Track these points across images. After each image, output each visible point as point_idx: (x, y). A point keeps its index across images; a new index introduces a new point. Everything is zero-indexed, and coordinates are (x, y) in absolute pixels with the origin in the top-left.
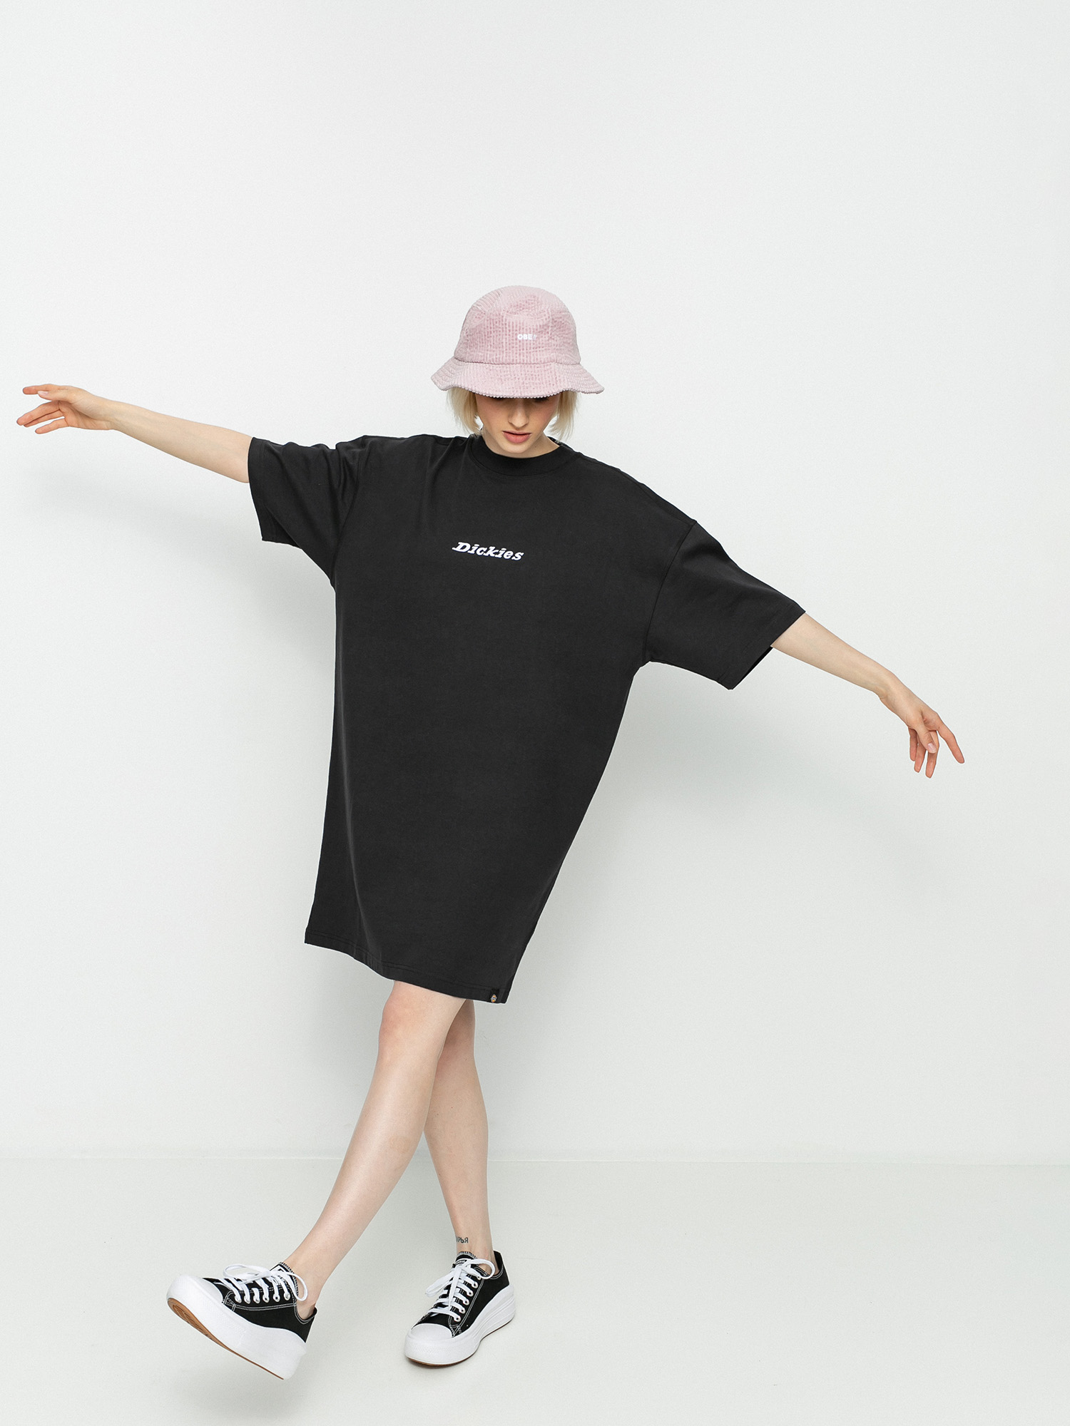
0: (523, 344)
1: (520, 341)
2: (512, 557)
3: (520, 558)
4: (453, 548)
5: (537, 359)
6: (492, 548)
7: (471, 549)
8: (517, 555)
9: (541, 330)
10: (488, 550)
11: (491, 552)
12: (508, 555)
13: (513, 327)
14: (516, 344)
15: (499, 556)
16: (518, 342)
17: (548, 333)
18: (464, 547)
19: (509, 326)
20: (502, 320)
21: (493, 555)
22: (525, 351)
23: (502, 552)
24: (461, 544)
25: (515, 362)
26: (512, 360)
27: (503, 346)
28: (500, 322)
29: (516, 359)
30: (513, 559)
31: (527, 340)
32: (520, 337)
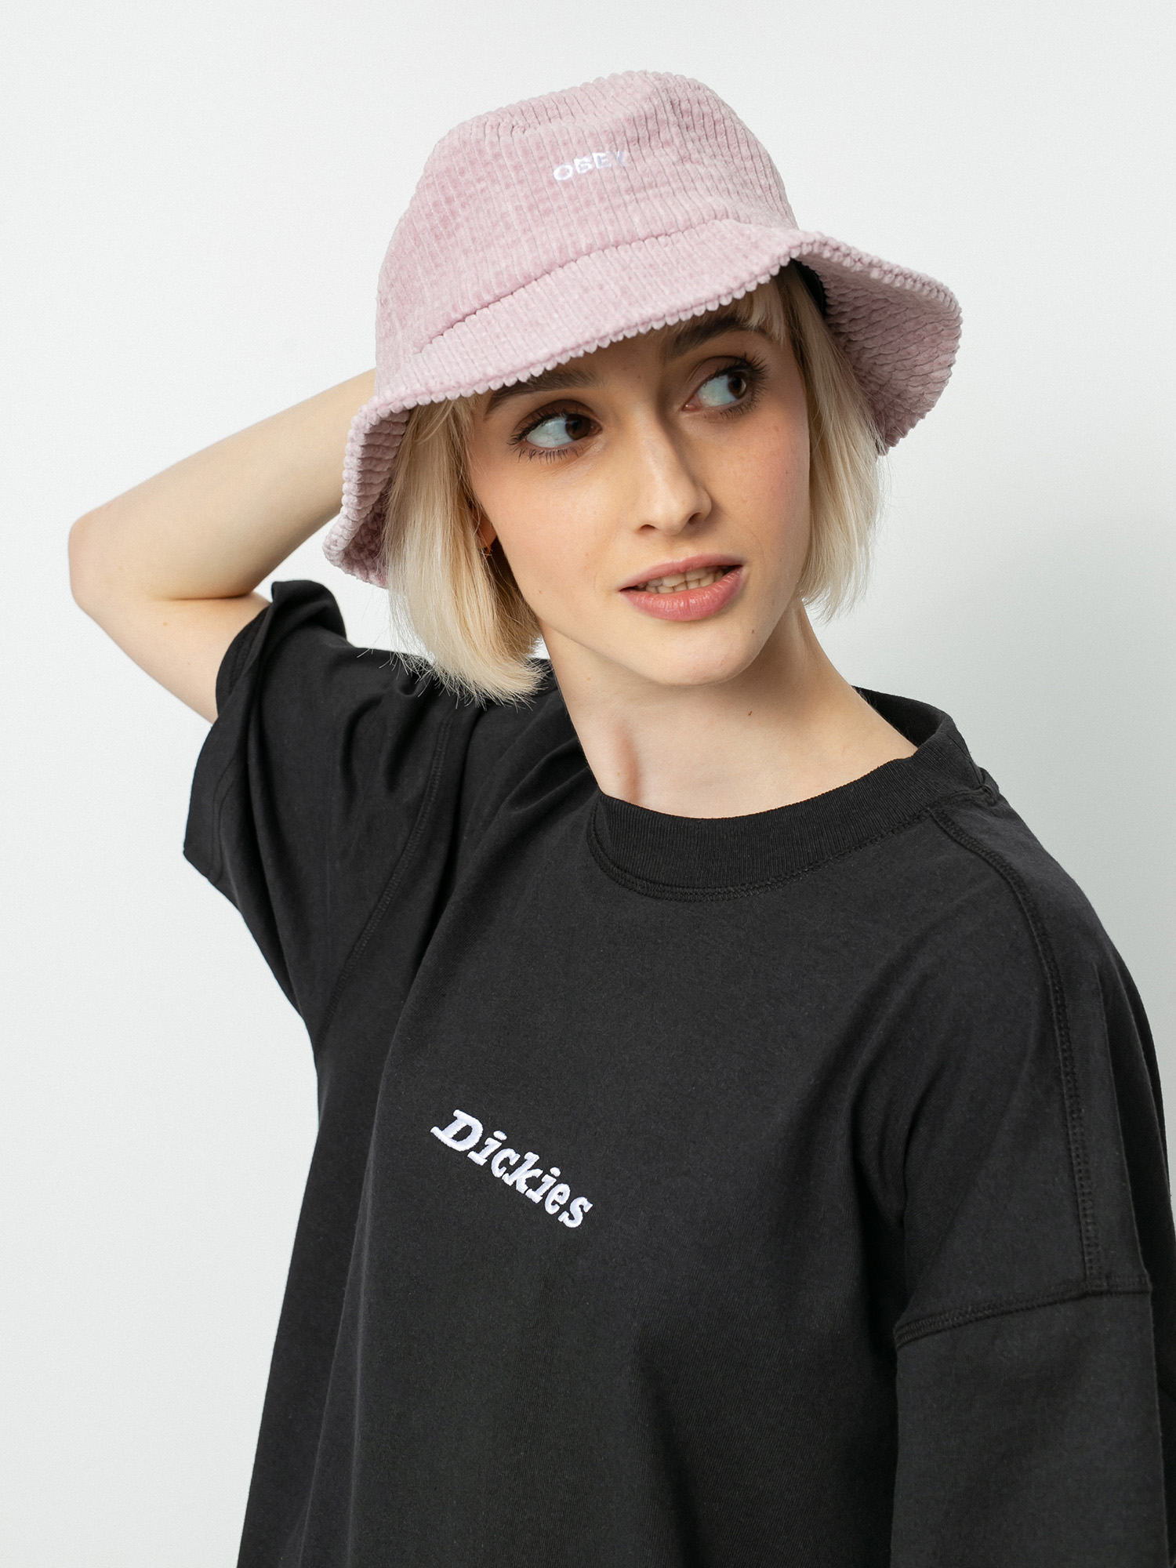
0: (581, 189)
1: (567, 185)
4: (435, 1130)
6: (532, 1159)
7: (479, 1147)
9: (639, 134)
10: (520, 1164)
12: (557, 1199)
13: (526, 153)
14: (557, 195)
16: (559, 188)
18: (464, 1133)
19: (511, 157)
20: (482, 153)
21: (522, 1187)
22: (597, 207)
24: (463, 1119)
25: (572, 255)
26: (557, 254)
27: (508, 227)
28: (472, 163)
29: (574, 243)
30: (561, 1219)
31: (590, 172)
32: (564, 173)
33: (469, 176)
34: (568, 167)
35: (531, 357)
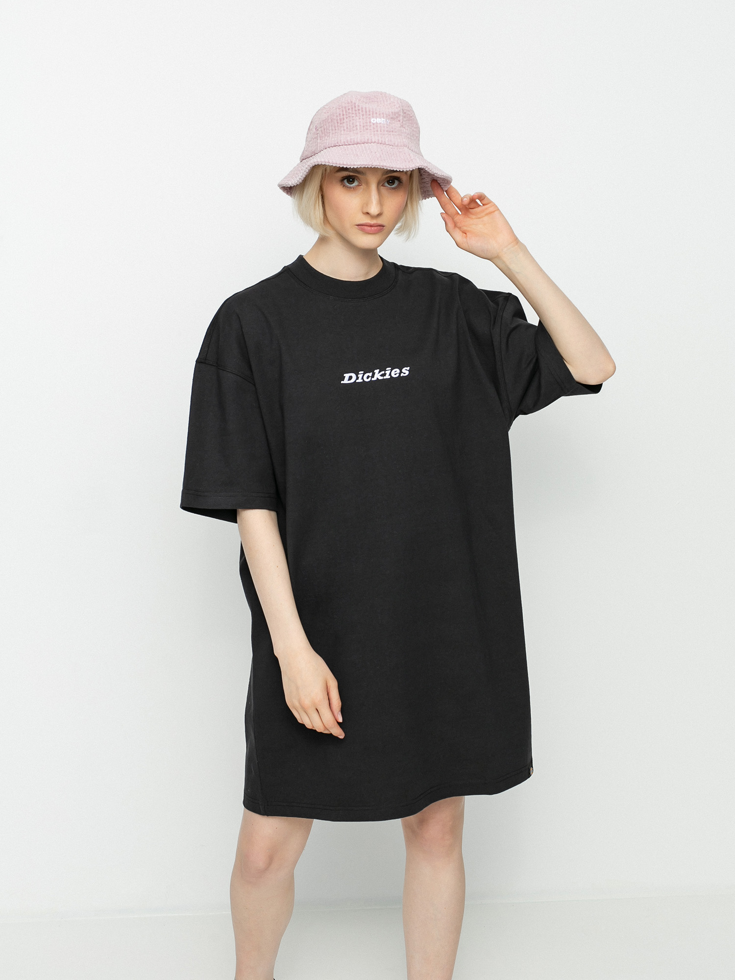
0: (377, 126)
1: (373, 124)
2: (400, 374)
3: (407, 373)
4: (342, 382)
5: (391, 141)
6: (377, 371)
7: (357, 378)
8: (404, 370)
9: (394, 117)
10: (373, 374)
11: (378, 375)
12: (395, 373)
13: (366, 112)
14: (370, 126)
15: (387, 377)
16: (372, 124)
17: (399, 121)
18: (350, 378)
19: (362, 111)
20: (355, 107)
21: (381, 378)
22: (379, 132)
23: (388, 372)
24: (347, 376)
25: (370, 142)
26: (367, 140)
27: (357, 129)
28: (352, 108)
29: (371, 139)
30: (401, 375)
31: (380, 123)
32: (374, 121)
33: (350, 111)
34: (375, 119)
35: (355, 163)
